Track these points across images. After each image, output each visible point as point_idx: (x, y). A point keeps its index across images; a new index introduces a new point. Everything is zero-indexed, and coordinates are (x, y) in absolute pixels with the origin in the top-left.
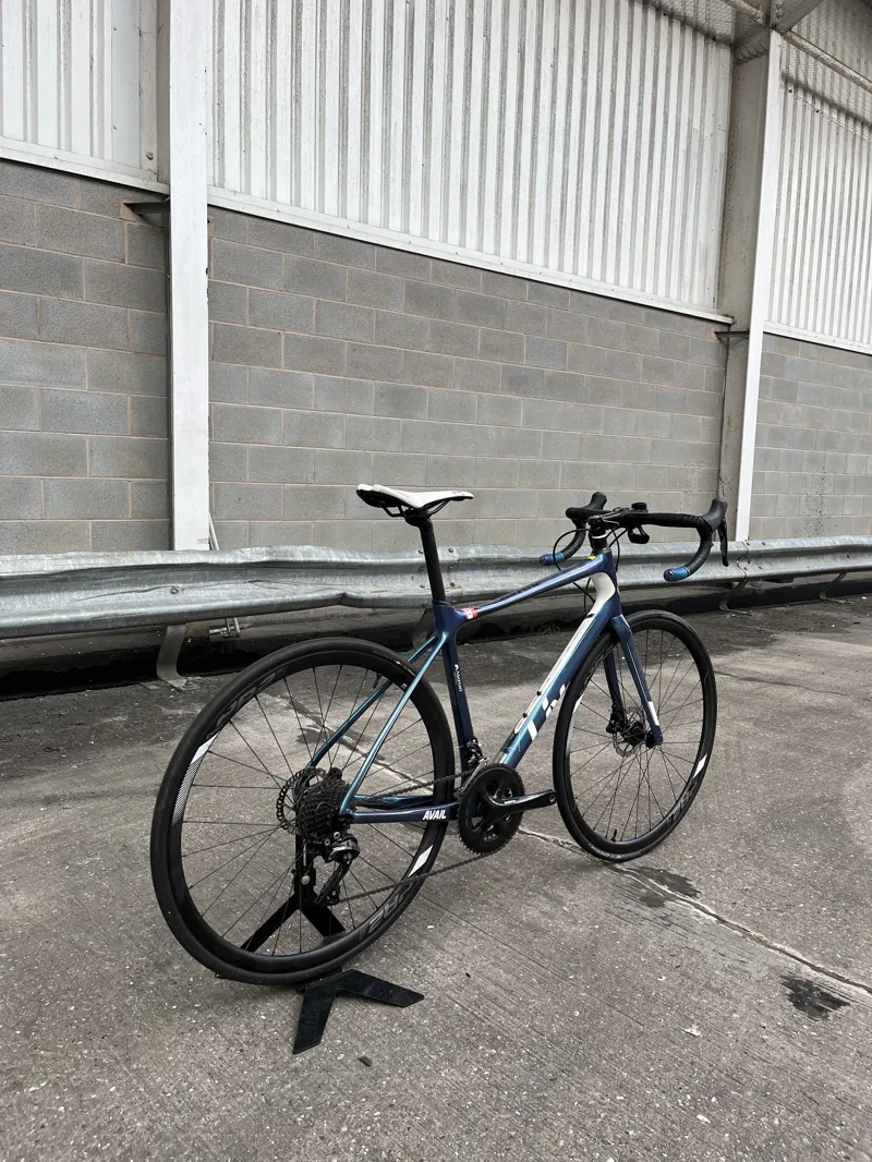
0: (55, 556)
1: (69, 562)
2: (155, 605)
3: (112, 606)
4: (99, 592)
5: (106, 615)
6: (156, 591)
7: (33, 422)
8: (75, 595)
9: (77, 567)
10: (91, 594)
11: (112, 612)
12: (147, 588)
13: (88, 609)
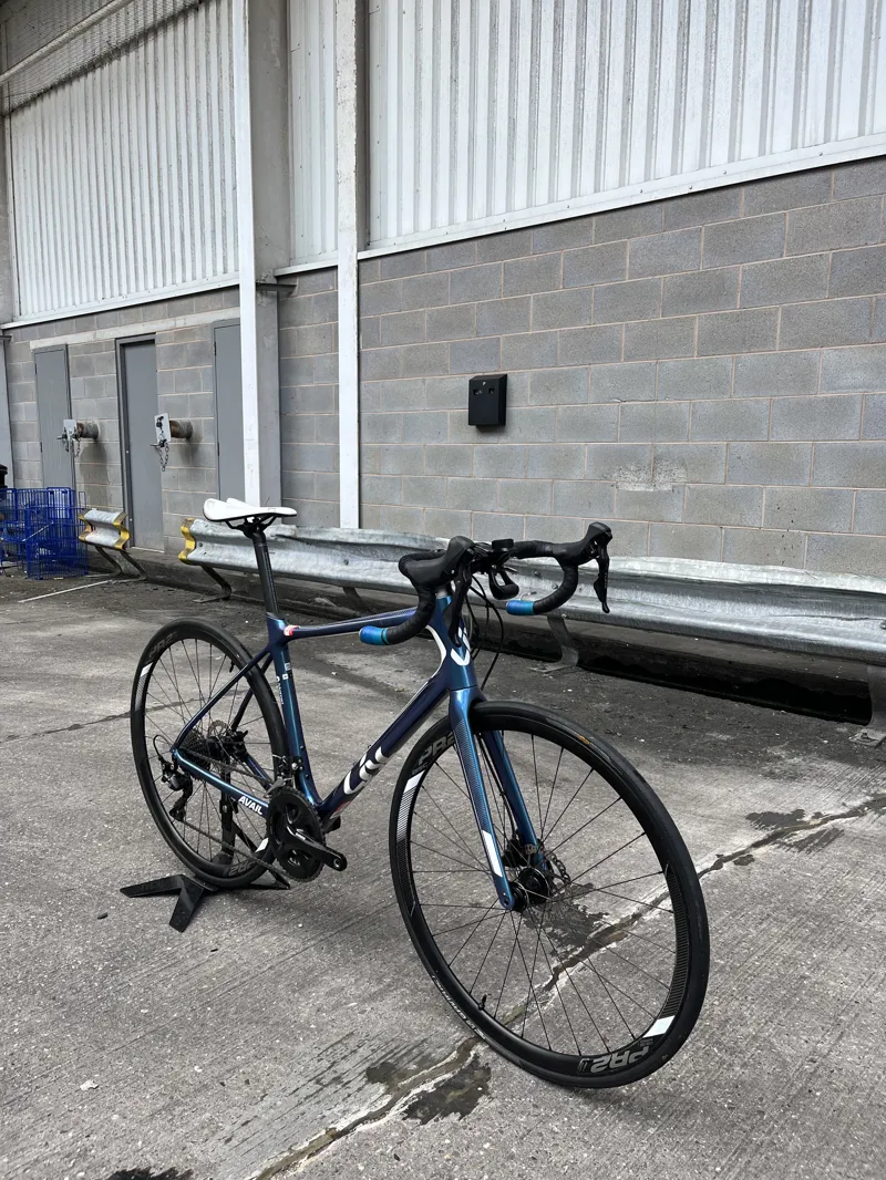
0: (755, 567)
1: (765, 575)
2: (856, 637)
3: (797, 628)
4: (797, 611)
5: (784, 636)
6: (863, 622)
7: (851, 432)
8: (772, 610)
9: (770, 582)
10: (788, 611)
11: (792, 633)
12: (852, 616)
13: (772, 626)
